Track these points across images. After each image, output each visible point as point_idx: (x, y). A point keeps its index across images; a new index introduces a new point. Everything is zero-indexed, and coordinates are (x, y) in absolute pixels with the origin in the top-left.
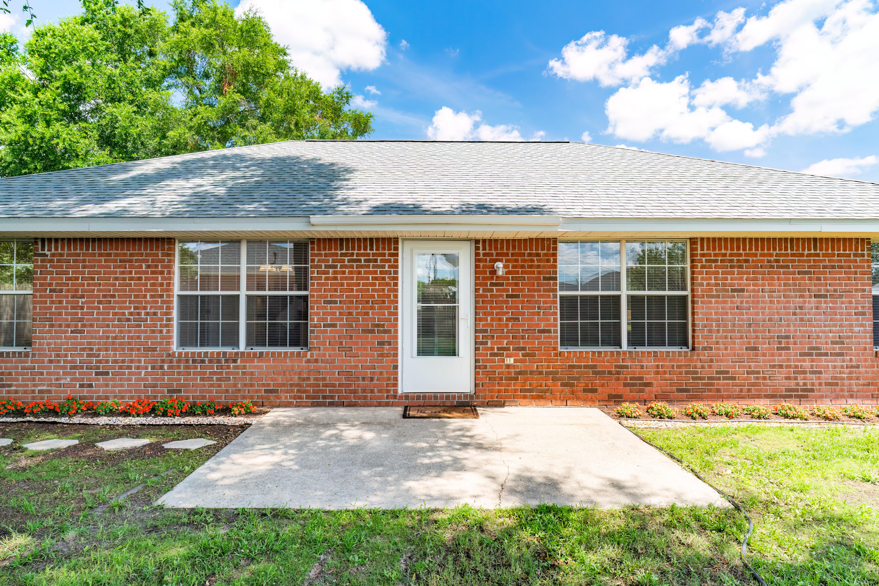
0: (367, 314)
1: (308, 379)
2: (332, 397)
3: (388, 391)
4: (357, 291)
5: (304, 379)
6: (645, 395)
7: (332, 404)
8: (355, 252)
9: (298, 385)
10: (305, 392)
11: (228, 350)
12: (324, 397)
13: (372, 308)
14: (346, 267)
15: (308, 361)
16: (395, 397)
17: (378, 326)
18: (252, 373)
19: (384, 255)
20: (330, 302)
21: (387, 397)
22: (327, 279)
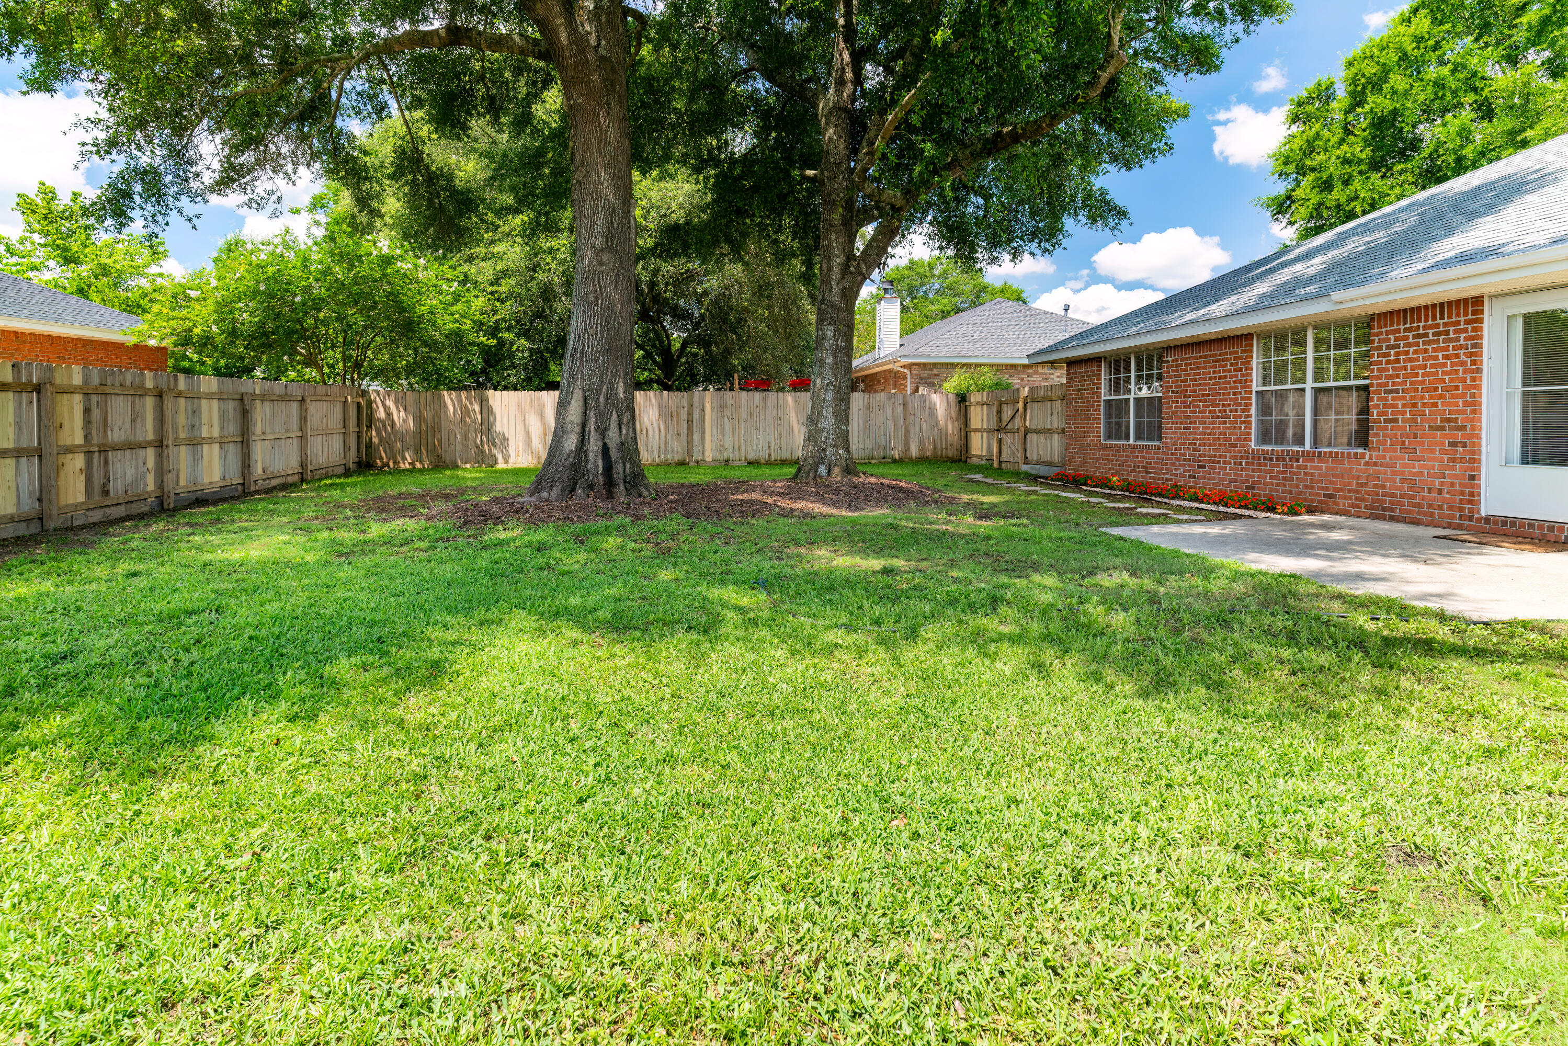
0: (1435, 405)
1: (1366, 485)
2: (1392, 510)
3: (1461, 510)
4: (1423, 375)
5: (1362, 485)
7: (1392, 519)
8: (1422, 324)
9: (1356, 491)
10: (1363, 500)
11: (1296, 449)
12: (1384, 509)
13: (1442, 397)
14: (1410, 345)
15: (1367, 464)
16: (1470, 518)
17: (1449, 420)
18: (1312, 474)
19: (1458, 323)
20: (1391, 392)
21: (1461, 517)
22: (1388, 362)
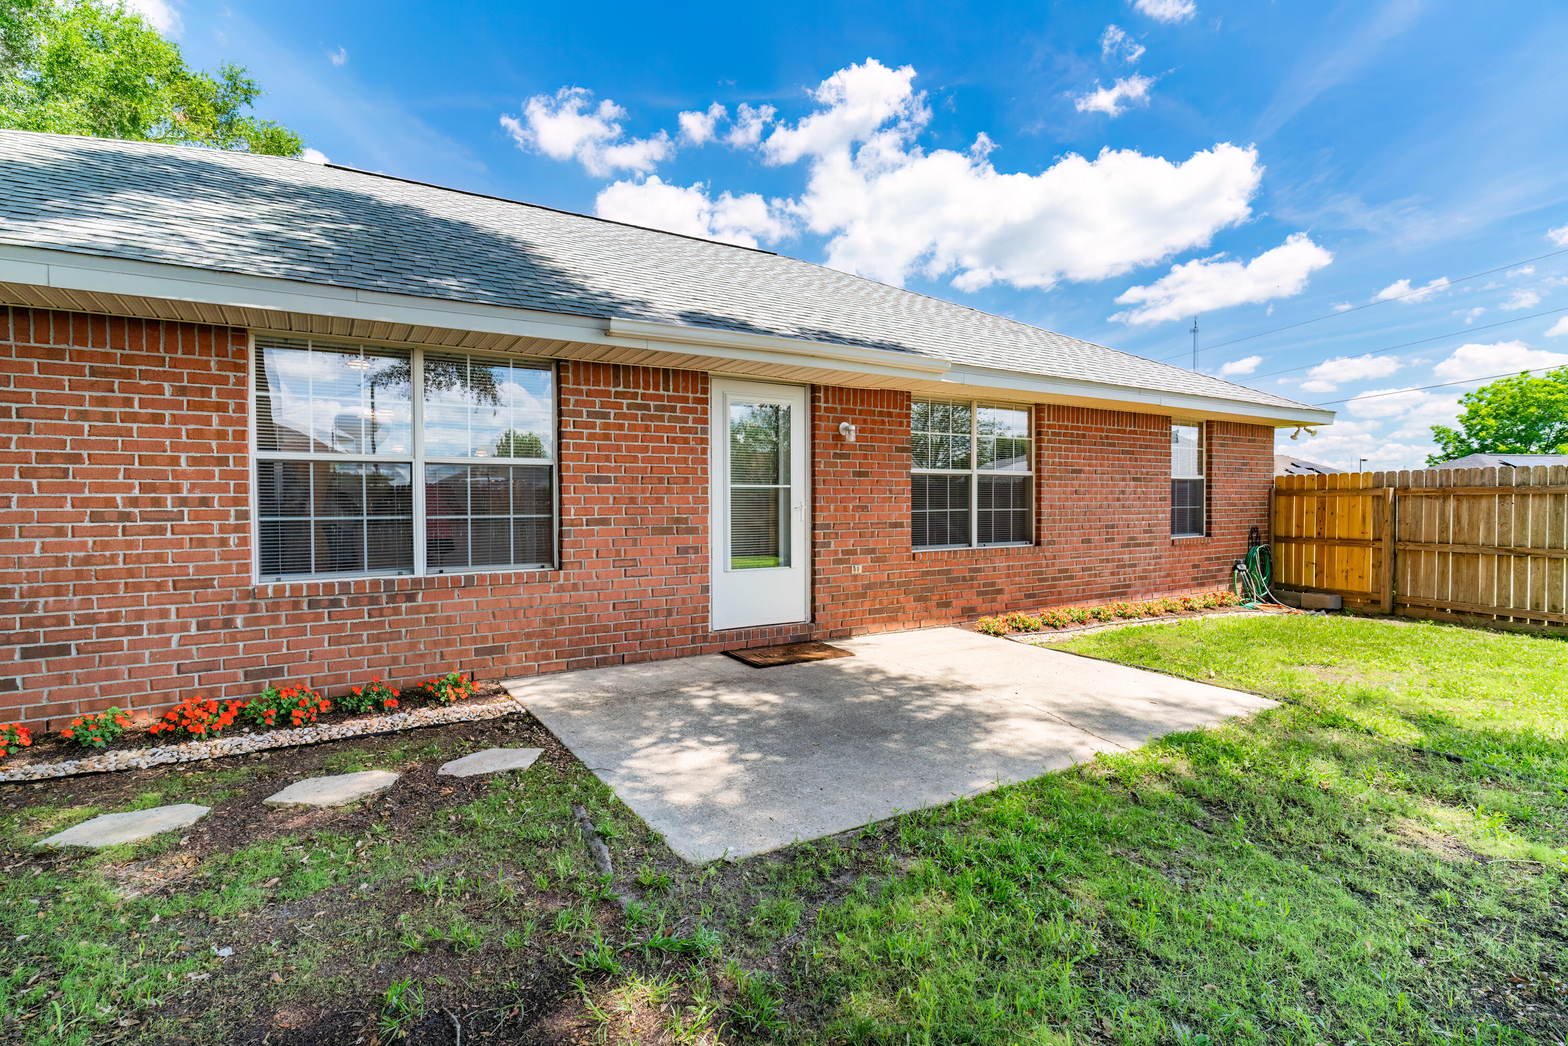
0: (659, 501)
1: (561, 621)
2: (604, 650)
3: (694, 630)
4: (644, 460)
5: (552, 623)
6: (996, 606)
7: (604, 663)
8: (640, 391)
9: (544, 634)
10: (555, 645)
11: (386, 576)
12: (590, 652)
13: (669, 491)
14: (624, 416)
15: (561, 589)
16: (705, 638)
17: (677, 521)
19: (686, 400)
20: (597, 480)
21: (693, 640)
22: (591, 437)
